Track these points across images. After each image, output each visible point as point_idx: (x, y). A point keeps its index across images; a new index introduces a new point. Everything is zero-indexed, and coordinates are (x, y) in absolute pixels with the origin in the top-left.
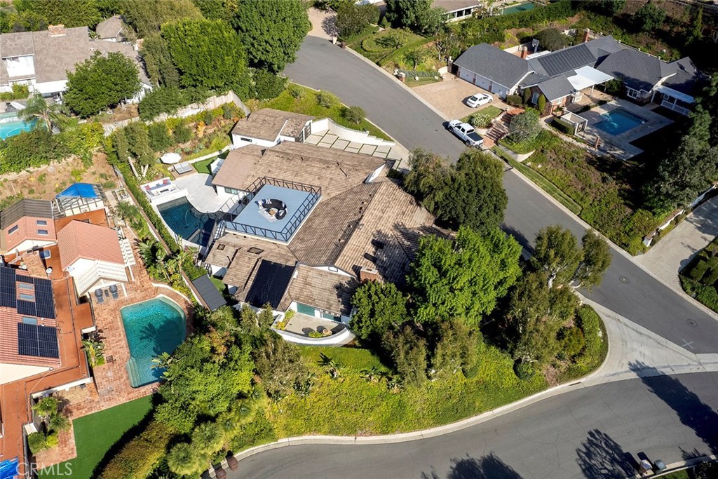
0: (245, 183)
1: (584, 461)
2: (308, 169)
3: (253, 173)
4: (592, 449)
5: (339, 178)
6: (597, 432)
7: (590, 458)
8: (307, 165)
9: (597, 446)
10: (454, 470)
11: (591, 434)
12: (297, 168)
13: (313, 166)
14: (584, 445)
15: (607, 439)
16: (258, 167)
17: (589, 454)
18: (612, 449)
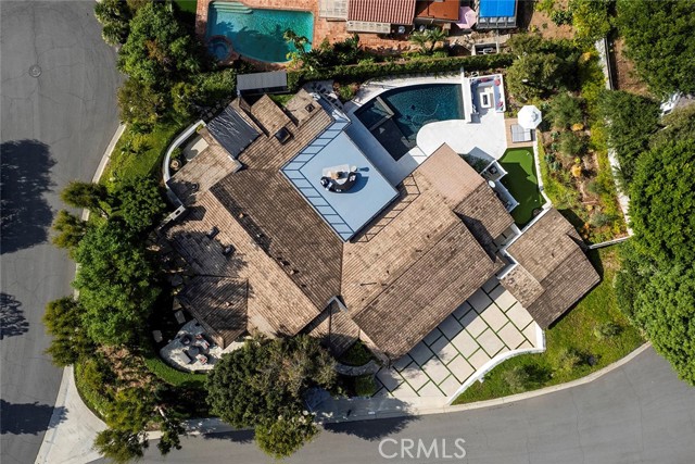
0: (422, 177)
1: (11, 301)
2: (398, 251)
3: (431, 190)
4: (16, 315)
5: (364, 275)
6: (26, 330)
7: (11, 308)
8: (405, 252)
9: (17, 321)
10: (49, 208)
11: (27, 324)
12: (408, 239)
13: (399, 257)
14: (21, 312)
15: (19, 333)
16: (438, 199)
17: (14, 308)
18: (10, 329)
